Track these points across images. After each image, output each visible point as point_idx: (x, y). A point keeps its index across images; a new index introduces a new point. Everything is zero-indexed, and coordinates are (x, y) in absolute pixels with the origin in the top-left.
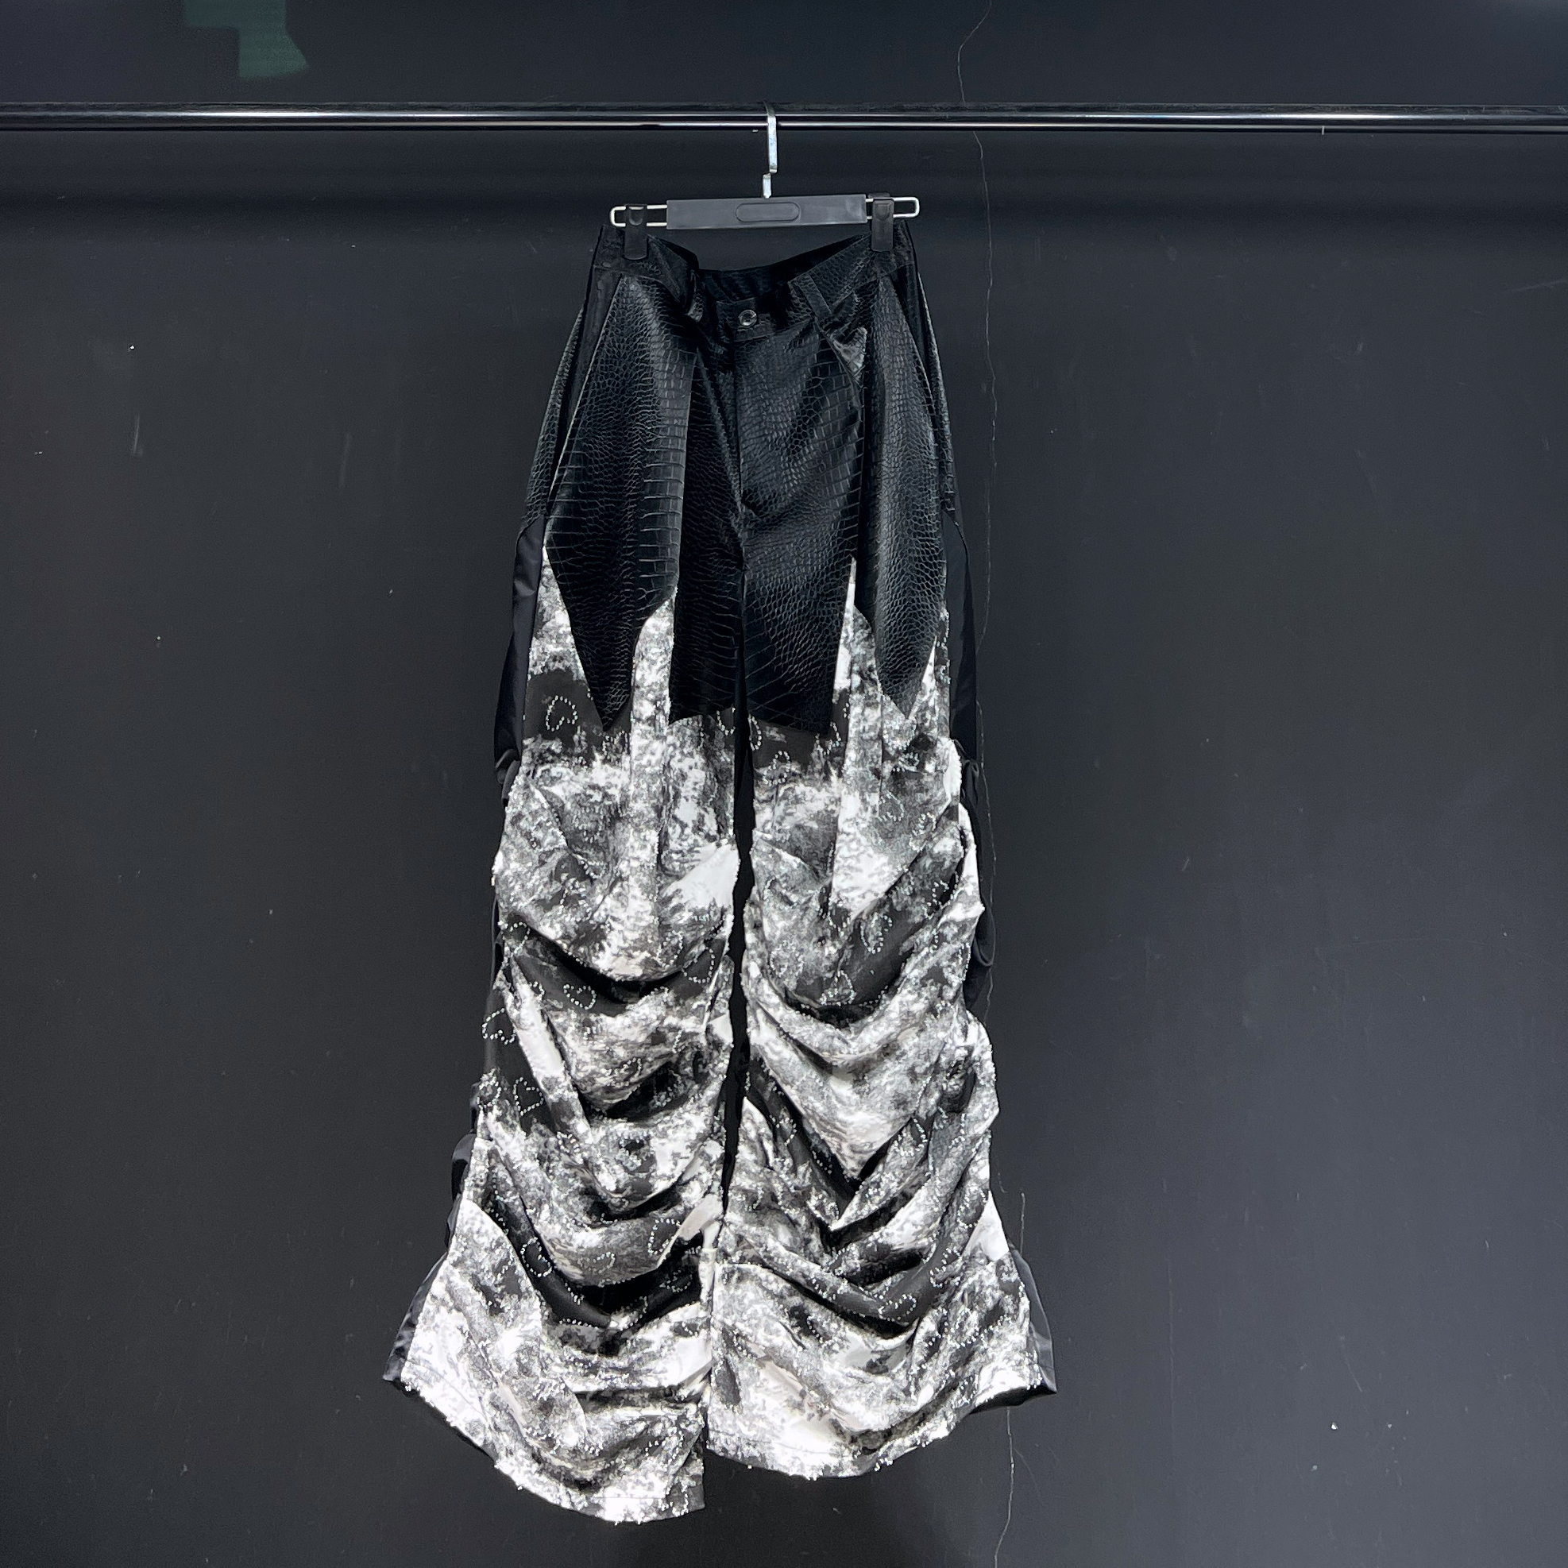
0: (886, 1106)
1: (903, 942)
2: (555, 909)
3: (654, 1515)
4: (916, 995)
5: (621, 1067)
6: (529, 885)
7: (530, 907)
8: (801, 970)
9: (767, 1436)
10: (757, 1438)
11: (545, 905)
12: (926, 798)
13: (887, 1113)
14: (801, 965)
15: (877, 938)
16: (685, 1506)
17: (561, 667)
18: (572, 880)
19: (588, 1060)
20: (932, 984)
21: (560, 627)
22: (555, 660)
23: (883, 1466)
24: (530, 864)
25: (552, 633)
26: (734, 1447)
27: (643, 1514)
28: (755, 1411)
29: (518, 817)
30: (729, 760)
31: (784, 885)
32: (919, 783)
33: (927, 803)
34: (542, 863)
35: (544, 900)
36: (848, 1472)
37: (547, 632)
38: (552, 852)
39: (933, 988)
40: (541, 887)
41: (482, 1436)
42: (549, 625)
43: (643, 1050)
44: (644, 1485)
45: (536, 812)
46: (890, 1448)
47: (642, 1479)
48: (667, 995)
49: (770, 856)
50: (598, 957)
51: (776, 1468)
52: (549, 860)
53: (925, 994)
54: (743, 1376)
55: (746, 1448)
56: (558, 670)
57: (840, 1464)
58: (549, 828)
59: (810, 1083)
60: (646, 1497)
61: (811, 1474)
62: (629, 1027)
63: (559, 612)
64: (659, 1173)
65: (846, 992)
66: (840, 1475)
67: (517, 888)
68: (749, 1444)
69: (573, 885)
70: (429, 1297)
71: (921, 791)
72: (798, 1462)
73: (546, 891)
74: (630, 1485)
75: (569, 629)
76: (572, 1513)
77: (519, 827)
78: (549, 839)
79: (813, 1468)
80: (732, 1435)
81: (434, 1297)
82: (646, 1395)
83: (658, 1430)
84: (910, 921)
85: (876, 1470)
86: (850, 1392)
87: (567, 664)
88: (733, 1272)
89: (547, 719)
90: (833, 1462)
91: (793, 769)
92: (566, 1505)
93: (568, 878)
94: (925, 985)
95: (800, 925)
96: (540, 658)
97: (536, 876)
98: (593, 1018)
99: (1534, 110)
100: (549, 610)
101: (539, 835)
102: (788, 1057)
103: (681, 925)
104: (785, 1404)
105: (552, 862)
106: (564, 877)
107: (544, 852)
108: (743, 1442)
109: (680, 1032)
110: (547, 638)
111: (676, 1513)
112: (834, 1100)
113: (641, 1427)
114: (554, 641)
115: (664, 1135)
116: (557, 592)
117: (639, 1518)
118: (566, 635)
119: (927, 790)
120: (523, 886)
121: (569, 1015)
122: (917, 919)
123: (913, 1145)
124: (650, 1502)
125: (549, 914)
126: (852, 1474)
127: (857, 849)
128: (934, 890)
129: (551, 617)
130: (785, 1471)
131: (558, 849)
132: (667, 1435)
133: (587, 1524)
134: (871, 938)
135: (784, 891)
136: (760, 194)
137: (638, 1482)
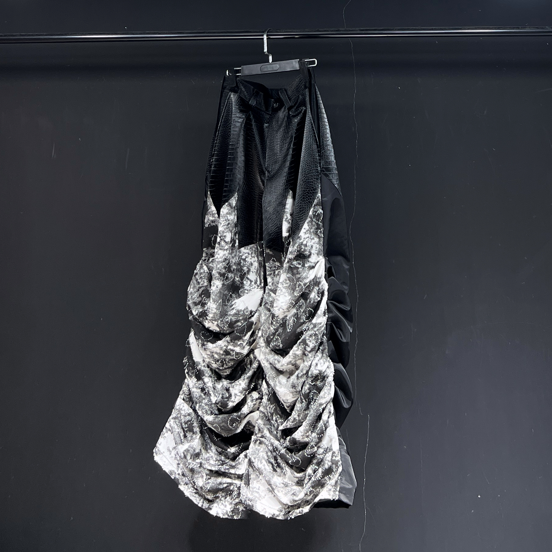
0: (289, 387)
1: (297, 328)
2: (198, 306)
3: (226, 516)
4: (297, 348)
5: (218, 362)
6: (194, 297)
7: (191, 304)
8: (268, 335)
9: (256, 499)
10: (252, 499)
11: (196, 304)
12: (299, 276)
13: (289, 389)
14: (268, 333)
15: (291, 326)
16: (239, 516)
17: (215, 225)
18: (205, 298)
19: (206, 357)
20: (302, 345)
21: (213, 211)
22: (212, 222)
23: (291, 518)
24: (195, 290)
25: (211, 213)
26: (244, 500)
27: (223, 515)
28: (254, 490)
29: (197, 274)
30: (261, 259)
31: (270, 305)
32: (297, 271)
33: (300, 278)
34: (198, 290)
35: (196, 302)
36: (280, 518)
37: (209, 213)
38: (201, 287)
40: (196, 298)
41: (174, 476)
42: (210, 210)
43: (224, 356)
44: (224, 505)
45: (202, 273)
46: (293, 512)
48: (228, 338)
50: (206, 322)
51: (256, 510)
52: (200, 290)
53: (300, 348)
54: (252, 476)
55: (248, 501)
57: (279, 514)
58: (203, 279)
60: (224, 509)
61: (268, 515)
63: (212, 206)
64: (232, 400)
65: (279, 344)
66: (277, 518)
67: (190, 297)
70: (165, 427)
71: (297, 274)
72: (265, 510)
73: (197, 300)
74: (220, 504)
75: (216, 212)
76: (201, 509)
77: (196, 277)
78: (202, 283)
79: (269, 514)
80: (244, 496)
83: (232, 488)
84: (300, 321)
85: (288, 519)
86: (279, 489)
87: (216, 223)
88: (257, 440)
89: (212, 242)
90: (277, 513)
91: (278, 264)
94: (300, 345)
96: (207, 222)
97: (196, 294)
98: (205, 343)
99: (538, 28)
100: (209, 206)
101: (200, 281)
102: (267, 366)
103: (231, 315)
105: (201, 290)
106: (203, 296)
107: (199, 287)
108: (247, 499)
110: (209, 215)
113: (225, 485)
114: (212, 216)
115: (233, 387)
116: (211, 200)
117: (221, 516)
118: (215, 214)
120: (192, 297)
122: (302, 321)
124: (225, 511)
125: (196, 307)
127: (280, 293)
128: (307, 311)
129: (210, 208)
130: (259, 512)
131: (203, 286)
135: (269, 307)
136: (268, 62)
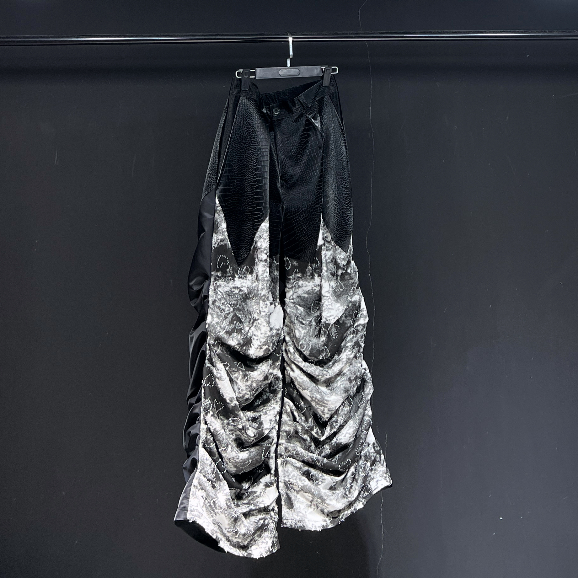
0: (342, 393)
1: (344, 333)
2: (233, 334)
3: (269, 553)
4: (351, 352)
5: (253, 390)
6: (222, 326)
7: (224, 334)
8: (311, 348)
9: (303, 518)
10: (300, 520)
11: (229, 333)
12: (353, 281)
13: (342, 395)
14: (310, 346)
15: (335, 333)
16: (276, 548)
17: (223, 244)
18: (238, 323)
19: (244, 389)
20: (356, 347)
21: (223, 229)
22: (221, 242)
23: (342, 522)
24: (221, 318)
25: (220, 231)
26: (294, 524)
27: (266, 553)
28: (298, 510)
29: (214, 302)
30: (277, 274)
31: (300, 318)
32: (350, 277)
33: (353, 283)
34: (226, 318)
35: (228, 331)
36: (330, 526)
37: (219, 231)
38: (229, 313)
39: (357, 349)
40: (227, 326)
41: (215, 534)
42: (220, 228)
43: (261, 383)
44: (265, 543)
45: (220, 299)
46: (343, 515)
47: (264, 541)
48: (270, 362)
49: (294, 308)
50: (250, 350)
51: (308, 529)
52: (229, 316)
53: (354, 351)
54: (293, 498)
55: (298, 524)
56: (222, 245)
57: (327, 523)
58: (226, 304)
59: (314, 388)
60: (266, 547)
61: (319, 529)
62: (260, 375)
63: (223, 223)
64: (265, 428)
65: (327, 353)
66: (328, 528)
67: (219, 328)
68: (299, 522)
69: (239, 325)
70: (192, 486)
71: (351, 279)
72: (314, 526)
73: (228, 328)
74: (260, 544)
75: (226, 230)
76: (244, 558)
77: (215, 305)
78: (227, 308)
79: (319, 527)
80: (293, 520)
81: (194, 486)
82: (257, 511)
83: (266, 522)
84: (346, 326)
85: (339, 524)
86: (331, 497)
87: (225, 242)
88: (284, 461)
89: (217, 264)
90: (325, 524)
91: (299, 276)
92: (241, 555)
93: (237, 322)
94: (354, 348)
95: (310, 331)
96: (217, 241)
97: (224, 323)
98: (247, 373)
100: (219, 222)
101: (223, 307)
102: (306, 380)
103: (274, 335)
104: (306, 506)
105: (230, 317)
106: (235, 322)
107: (226, 314)
108: (297, 522)
109: (273, 375)
110: (219, 234)
111: (274, 551)
112: (323, 393)
113: (262, 522)
114: (221, 234)
115: (266, 414)
116: (223, 216)
117: (265, 555)
119: (353, 279)
120: (220, 327)
121: (239, 373)
122: (349, 325)
123: (349, 406)
124: (267, 549)
125: (231, 336)
126: (332, 526)
127: (331, 302)
128: (354, 314)
129: (221, 225)
130: (311, 530)
131: (231, 312)
132: (269, 524)
133: (249, 560)
134: (333, 334)
135: (301, 320)
136: (287, 65)
137: (263, 542)
